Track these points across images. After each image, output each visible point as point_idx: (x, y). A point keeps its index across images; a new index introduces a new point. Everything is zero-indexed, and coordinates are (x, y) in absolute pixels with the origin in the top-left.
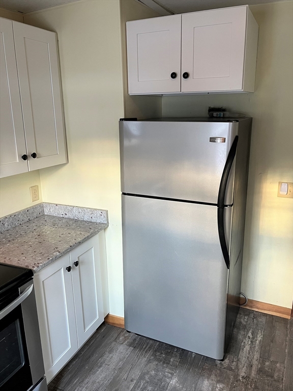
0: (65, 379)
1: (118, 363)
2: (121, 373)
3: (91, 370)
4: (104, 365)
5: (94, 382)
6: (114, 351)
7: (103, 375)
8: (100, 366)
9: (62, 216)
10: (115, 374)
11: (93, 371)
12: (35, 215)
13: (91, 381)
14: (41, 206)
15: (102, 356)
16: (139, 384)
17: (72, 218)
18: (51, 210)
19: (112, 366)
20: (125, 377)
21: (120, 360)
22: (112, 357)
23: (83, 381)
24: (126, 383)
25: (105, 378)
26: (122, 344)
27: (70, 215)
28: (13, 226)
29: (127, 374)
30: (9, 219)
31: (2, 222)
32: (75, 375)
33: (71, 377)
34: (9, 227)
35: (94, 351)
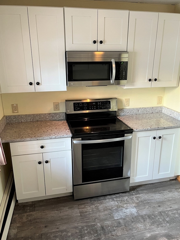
0: (141, 188)
1: (170, 197)
2: (168, 201)
3: (155, 192)
4: (162, 194)
5: (152, 197)
6: (172, 192)
7: (158, 197)
8: (160, 193)
9: (169, 115)
10: (164, 200)
11: (155, 193)
12: (156, 111)
13: (152, 195)
14: (161, 108)
15: (164, 190)
16: (173, 211)
17: (173, 117)
18: (165, 111)
19: (166, 197)
20: (168, 204)
21: (172, 197)
22: (169, 194)
23: (148, 193)
24: (167, 206)
25: (159, 198)
26: (179, 192)
27: (172, 115)
28: (143, 113)
29: (170, 204)
30: (142, 109)
31: (138, 110)
32: (146, 190)
33: (144, 189)
34: (141, 113)
35: (162, 187)
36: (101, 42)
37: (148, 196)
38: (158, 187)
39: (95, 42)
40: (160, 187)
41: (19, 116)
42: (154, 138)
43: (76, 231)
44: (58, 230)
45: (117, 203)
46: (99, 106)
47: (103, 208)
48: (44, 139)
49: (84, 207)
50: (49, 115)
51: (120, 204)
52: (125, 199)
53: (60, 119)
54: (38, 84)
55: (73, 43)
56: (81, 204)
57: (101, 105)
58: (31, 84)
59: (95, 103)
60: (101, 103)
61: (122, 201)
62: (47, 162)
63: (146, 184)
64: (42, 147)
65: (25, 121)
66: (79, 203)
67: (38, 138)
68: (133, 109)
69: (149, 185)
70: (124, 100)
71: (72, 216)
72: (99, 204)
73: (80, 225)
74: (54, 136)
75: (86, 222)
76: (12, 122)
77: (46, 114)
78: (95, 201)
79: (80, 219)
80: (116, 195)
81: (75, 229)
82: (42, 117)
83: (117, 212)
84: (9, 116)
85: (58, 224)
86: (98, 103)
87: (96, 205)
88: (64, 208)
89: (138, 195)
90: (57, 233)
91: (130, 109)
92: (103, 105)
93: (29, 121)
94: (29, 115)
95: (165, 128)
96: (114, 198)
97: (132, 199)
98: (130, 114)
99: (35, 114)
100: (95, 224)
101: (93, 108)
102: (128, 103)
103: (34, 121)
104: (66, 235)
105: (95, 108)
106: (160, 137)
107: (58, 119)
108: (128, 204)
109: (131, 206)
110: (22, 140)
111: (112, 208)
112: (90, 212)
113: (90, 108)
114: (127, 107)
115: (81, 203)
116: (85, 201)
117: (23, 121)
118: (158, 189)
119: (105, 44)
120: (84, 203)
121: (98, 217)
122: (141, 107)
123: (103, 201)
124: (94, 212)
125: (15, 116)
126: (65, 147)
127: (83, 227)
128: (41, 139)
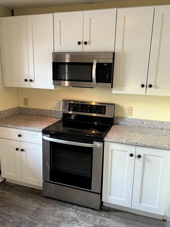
23: (119, 221)
31: (142, 121)
32: (121, 217)
33: (120, 216)
34: (146, 126)
35: (143, 222)
36: (86, 43)
37: (115, 224)
38: (138, 221)
39: (79, 43)
40: (141, 222)
41: (27, 108)
42: (131, 155)
43: (19, 221)
44: (7, 213)
45: (76, 216)
46: (93, 109)
47: (59, 214)
48: (21, 128)
49: (45, 206)
50: (50, 112)
51: (78, 218)
52: (88, 216)
53: (59, 117)
54: (31, 81)
55: (61, 45)
56: (45, 202)
57: (95, 109)
58: (26, 80)
59: (89, 106)
60: (95, 107)
61: (83, 216)
62: (22, 150)
63: (127, 212)
64: (20, 136)
65: (32, 114)
66: (45, 200)
67: (16, 127)
68: (136, 120)
69: (130, 214)
70: (126, 107)
71: (29, 208)
72: (60, 208)
73: (26, 218)
74: (28, 128)
75: (33, 218)
76: (22, 113)
77: (47, 110)
78: (60, 204)
79: (32, 213)
80: (84, 208)
81: (19, 219)
82: (45, 112)
83: (67, 223)
84: (21, 107)
85: (13, 209)
86: (93, 107)
87: (56, 208)
88: (30, 199)
89: (105, 219)
90: (4, 215)
91: (132, 119)
92: (97, 109)
93: (34, 114)
94: (35, 110)
95: (145, 146)
96: (79, 210)
97: (95, 219)
98: (131, 125)
99: (39, 109)
100: (37, 223)
101: (86, 111)
102: (131, 111)
103: (38, 115)
104: (9, 220)
105: (89, 111)
106: (139, 156)
107: (57, 117)
108: (85, 222)
109: (87, 225)
110: (5, 126)
111: (67, 218)
112: (45, 211)
113: (84, 110)
114: (130, 117)
115: (47, 201)
116: (51, 201)
117: (30, 114)
118: (138, 223)
119: (91, 44)
120: (49, 202)
121: (47, 219)
122: (147, 119)
123: (66, 208)
124: (49, 213)
125: (24, 108)
126: (37, 140)
127: (26, 221)
128: (18, 128)
